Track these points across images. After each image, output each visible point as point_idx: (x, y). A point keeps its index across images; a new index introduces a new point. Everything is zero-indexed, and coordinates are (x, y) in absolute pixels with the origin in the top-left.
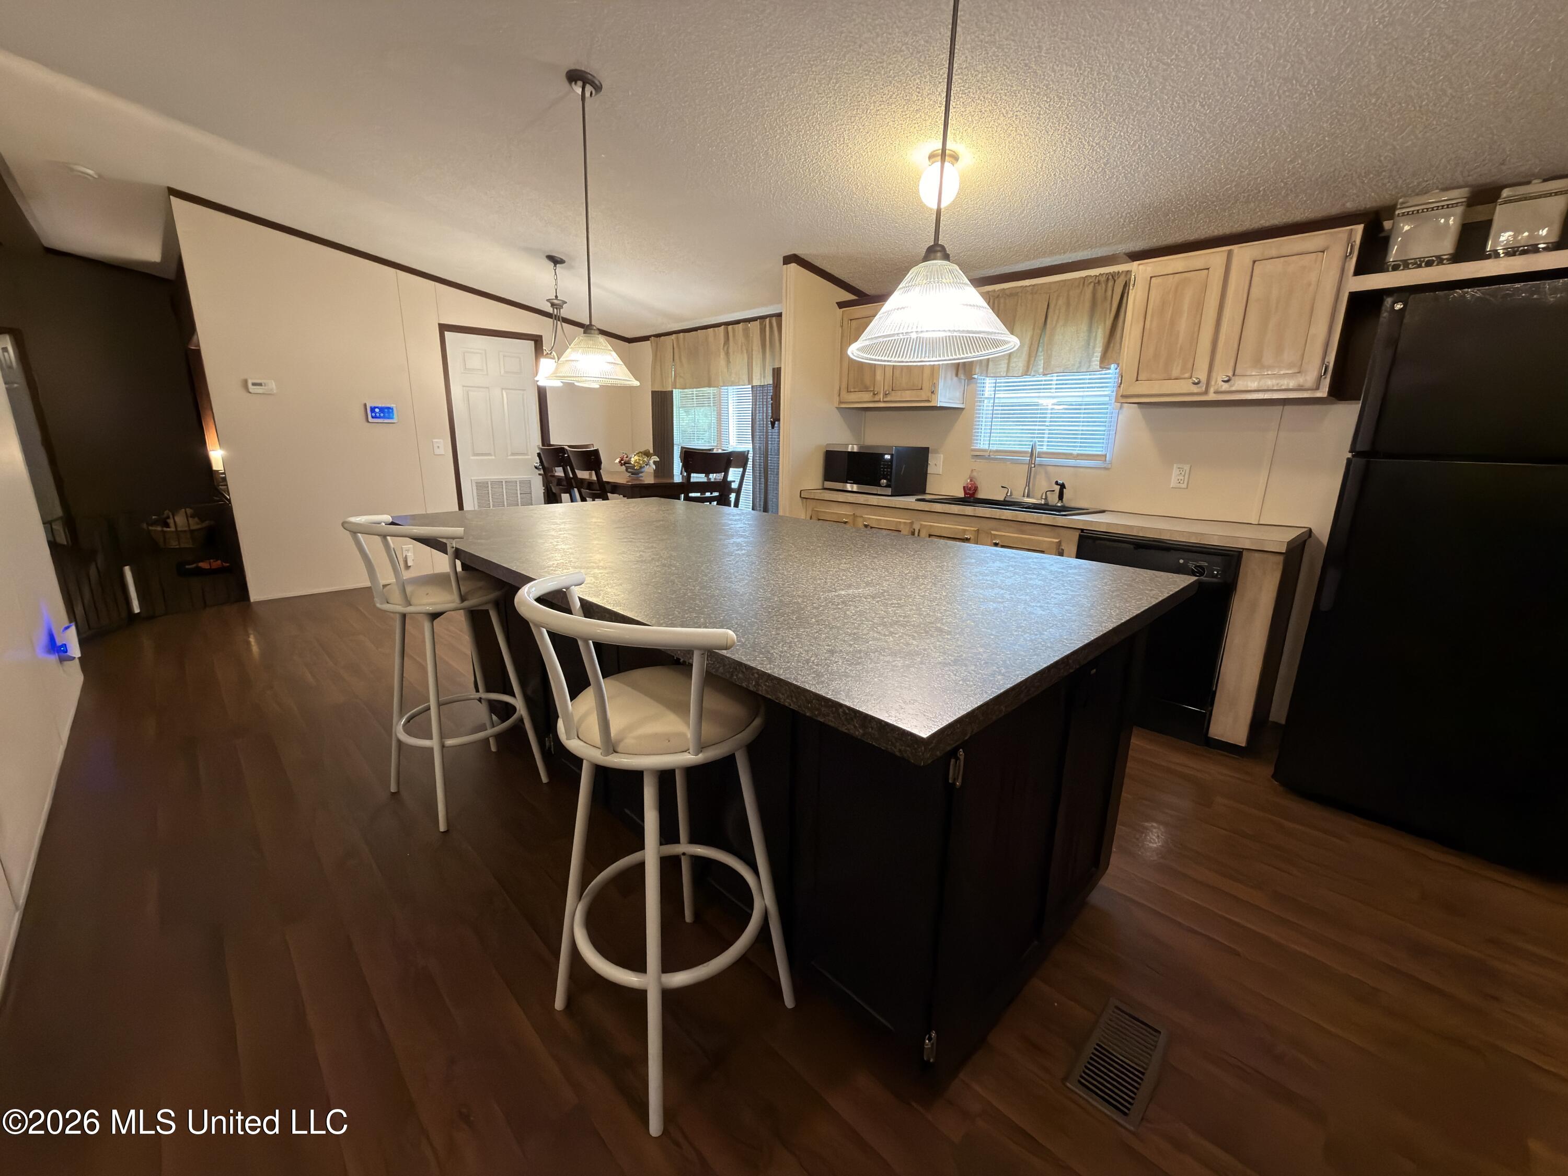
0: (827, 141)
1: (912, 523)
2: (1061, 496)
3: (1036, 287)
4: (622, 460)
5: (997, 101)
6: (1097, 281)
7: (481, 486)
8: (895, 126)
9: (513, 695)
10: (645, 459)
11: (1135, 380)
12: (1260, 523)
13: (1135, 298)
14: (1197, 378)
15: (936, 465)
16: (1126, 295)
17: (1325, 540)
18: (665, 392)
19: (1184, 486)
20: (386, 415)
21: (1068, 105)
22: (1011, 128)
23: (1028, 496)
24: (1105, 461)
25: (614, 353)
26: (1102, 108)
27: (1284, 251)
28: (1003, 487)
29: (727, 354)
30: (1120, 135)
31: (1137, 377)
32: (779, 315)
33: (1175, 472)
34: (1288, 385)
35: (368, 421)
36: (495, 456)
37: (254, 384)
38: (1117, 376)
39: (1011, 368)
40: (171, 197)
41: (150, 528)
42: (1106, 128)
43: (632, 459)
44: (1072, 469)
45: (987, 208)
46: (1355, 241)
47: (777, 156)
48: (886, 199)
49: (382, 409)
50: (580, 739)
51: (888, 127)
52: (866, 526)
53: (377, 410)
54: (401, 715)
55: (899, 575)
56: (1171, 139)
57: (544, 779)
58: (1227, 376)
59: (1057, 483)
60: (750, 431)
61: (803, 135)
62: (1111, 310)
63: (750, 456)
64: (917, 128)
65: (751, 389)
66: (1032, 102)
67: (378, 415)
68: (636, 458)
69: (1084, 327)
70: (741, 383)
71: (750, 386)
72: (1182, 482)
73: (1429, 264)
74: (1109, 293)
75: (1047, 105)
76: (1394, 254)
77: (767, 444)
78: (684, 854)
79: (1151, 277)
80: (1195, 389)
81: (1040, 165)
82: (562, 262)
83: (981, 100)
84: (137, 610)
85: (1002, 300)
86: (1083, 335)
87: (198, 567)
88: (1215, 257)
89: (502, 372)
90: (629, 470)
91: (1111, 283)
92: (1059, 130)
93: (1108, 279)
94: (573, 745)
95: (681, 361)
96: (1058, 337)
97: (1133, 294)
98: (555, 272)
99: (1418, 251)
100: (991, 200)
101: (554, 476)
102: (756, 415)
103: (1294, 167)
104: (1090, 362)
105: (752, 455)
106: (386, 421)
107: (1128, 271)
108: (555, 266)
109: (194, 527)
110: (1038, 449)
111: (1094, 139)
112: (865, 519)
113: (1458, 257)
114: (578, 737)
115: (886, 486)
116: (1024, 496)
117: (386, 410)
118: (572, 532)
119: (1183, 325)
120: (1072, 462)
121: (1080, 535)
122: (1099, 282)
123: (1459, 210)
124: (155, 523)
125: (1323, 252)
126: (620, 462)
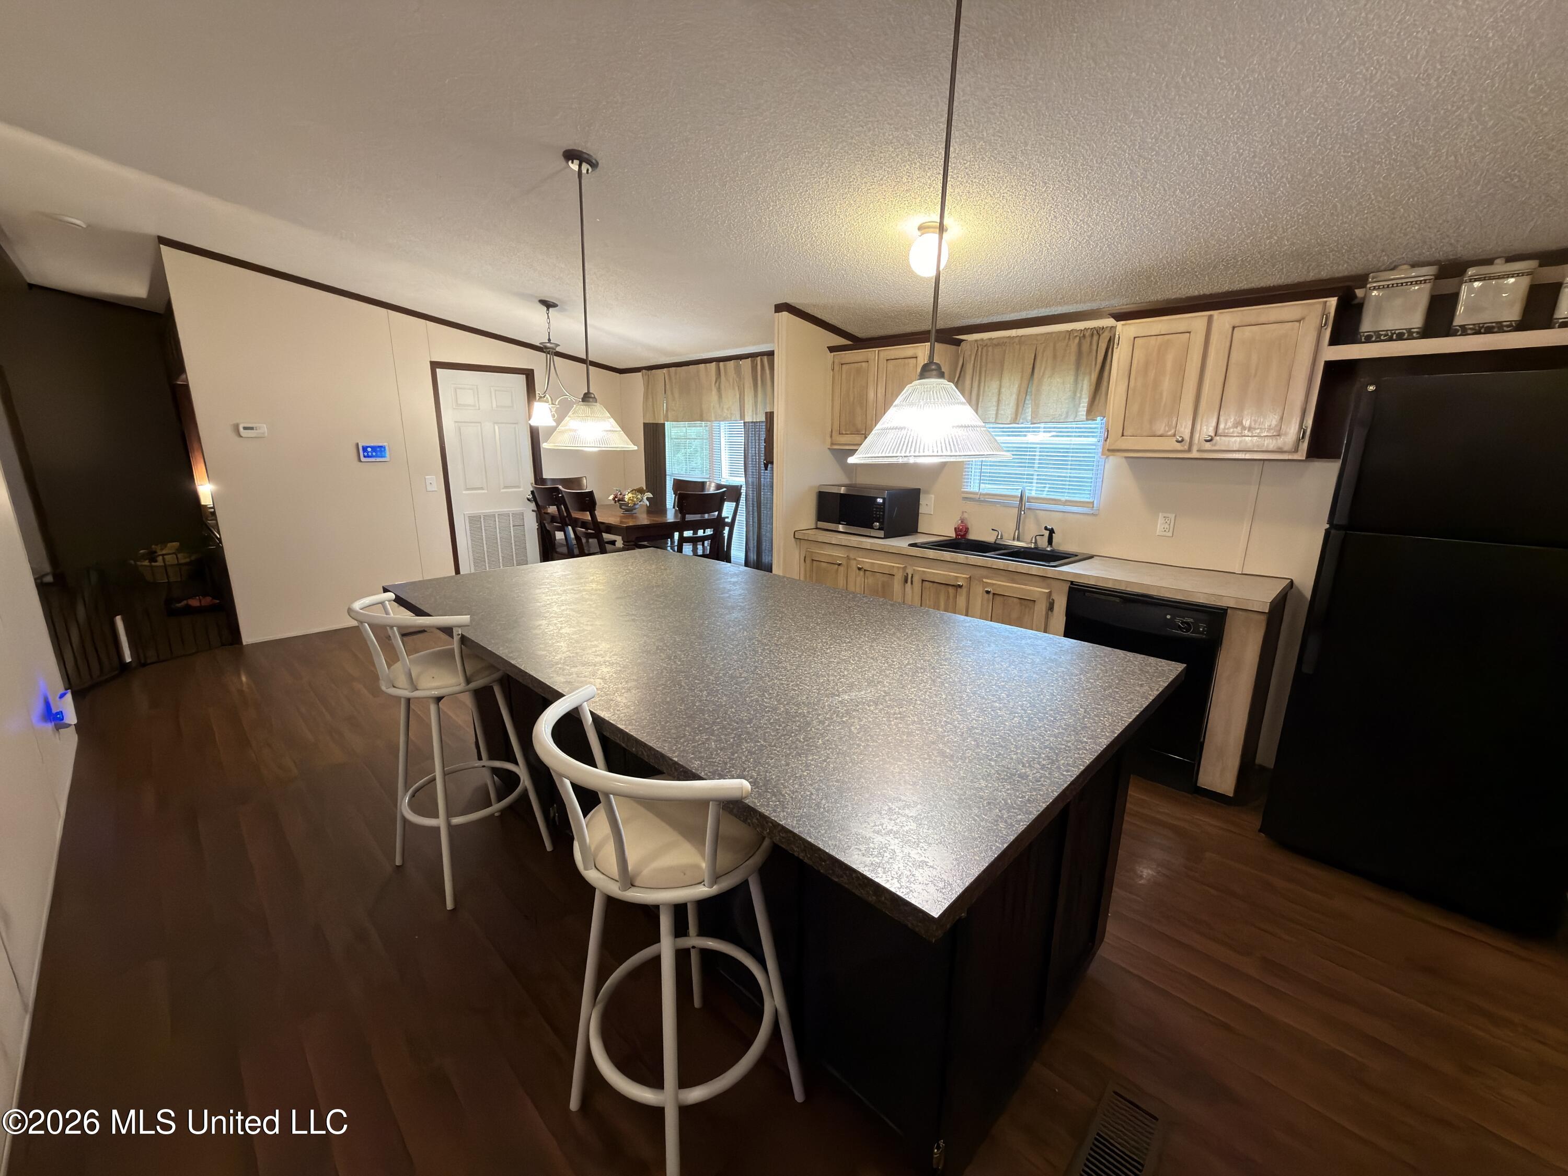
0: (819, 213)
1: (905, 568)
2: (1050, 541)
3: (1023, 338)
4: (616, 497)
5: (985, 184)
6: (1082, 334)
7: (474, 520)
8: (886, 202)
9: (516, 763)
10: (639, 496)
11: (1121, 434)
12: (1244, 573)
13: (1120, 356)
14: (1181, 437)
15: (927, 505)
16: (1110, 349)
17: (1308, 594)
18: (657, 424)
19: (1170, 534)
20: (379, 453)
21: (1053, 189)
22: (998, 207)
23: (1018, 540)
24: (1093, 507)
25: (612, 420)
26: (1086, 193)
27: (1263, 319)
28: (993, 530)
29: (719, 389)
30: (1103, 214)
31: (1123, 433)
32: (771, 354)
33: (1161, 520)
34: (1268, 445)
35: (360, 460)
36: (487, 490)
37: (245, 428)
38: (1103, 430)
39: (1000, 415)
40: (161, 245)
41: (139, 563)
42: (1090, 208)
43: (626, 497)
44: (1061, 514)
45: (975, 269)
46: (1329, 313)
47: (770, 223)
48: (877, 260)
49: (374, 448)
50: (597, 869)
51: (879, 203)
52: (859, 569)
53: (369, 449)
54: (406, 789)
55: (899, 668)
56: (1152, 218)
57: (549, 847)
58: (1210, 436)
59: (1046, 528)
60: (743, 462)
61: (795, 208)
62: (1096, 364)
63: (743, 491)
64: (907, 204)
65: (743, 424)
66: (1019, 186)
67: (370, 454)
68: (630, 495)
69: (1070, 379)
70: (733, 419)
71: (742, 422)
72: (1167, 531)
73: (1400, 337)
74: (1094, 347)
75: (1033, 189)
76: (1366, 326)
77: (760, 478)
78: (694, 947)
79: (1135, 338)
80: (1178, 446)
81: (1026, 236)
82: (554, 305)
83: (969, 184)
84: (128, 659)
85: (990, 349)
86: (1069, 385)
87: (188, 607)
88: (1196, 321)
89: (494, 406)
90: (623, 507)
91: (1095, 338)
92: (1044, 209)
93: (1092, 335)
94: (591, 875)
95: (672, 394)
96: (1045, 388)
97: (1118, 353)
98: (548, 316)
99: (1390, 324)
100: (979, 263)
101: (548, 513)
102: (748, 450)
103: (1270, 243)
104: (1077, 412)
105: (745, 489)
106: (378, 459)
107: (1112, 327)
108: (548, 309)
109: (182, 561)
110: (1027, 494)
111: (1078, 217)
112: (859, 562)
113: (1427, 332)
114: (595, 867)
115: (879, 529)
116: (1014, 540)
117: (378, 449)
118: (573, 607)
119: (1166, 385)
120: (1060, 508)
121: (1070, 587)
122: (1084, 336)
123: (1428, 286)
124: (143, 557)
125: (1300, 321)
126: (614, 499)
